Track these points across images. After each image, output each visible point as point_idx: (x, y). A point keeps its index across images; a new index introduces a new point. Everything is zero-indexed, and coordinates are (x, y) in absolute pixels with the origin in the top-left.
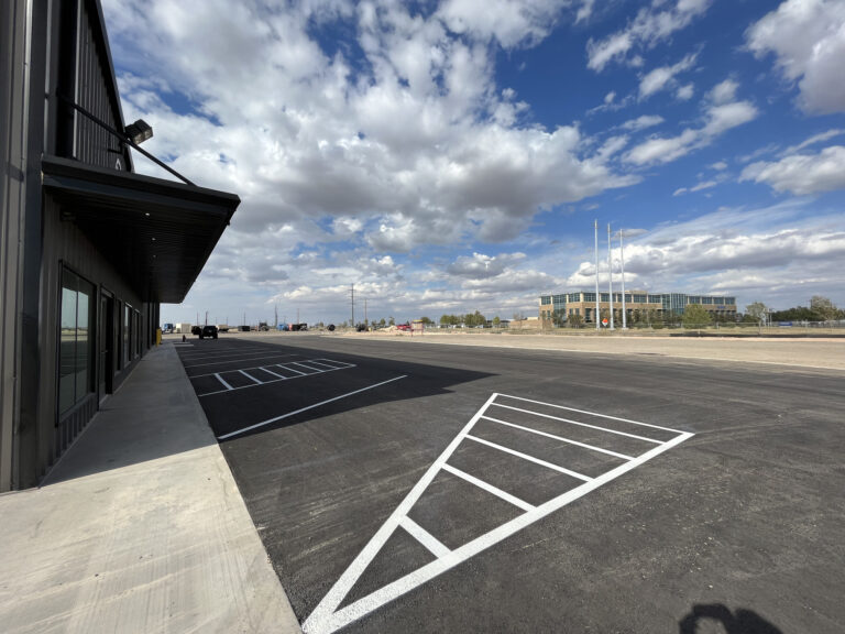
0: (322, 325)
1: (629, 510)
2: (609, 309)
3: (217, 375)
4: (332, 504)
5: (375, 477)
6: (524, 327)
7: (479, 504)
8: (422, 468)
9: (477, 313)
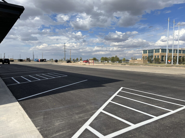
0: (52, 60)
1: (168, 126)
2: (172, 56)
3: (12, 78)
4: (62, 121)
5: (77, 114)
6: (135, 63)
7: (114, 123)
8: (94, 111)
9: (116, 56)
